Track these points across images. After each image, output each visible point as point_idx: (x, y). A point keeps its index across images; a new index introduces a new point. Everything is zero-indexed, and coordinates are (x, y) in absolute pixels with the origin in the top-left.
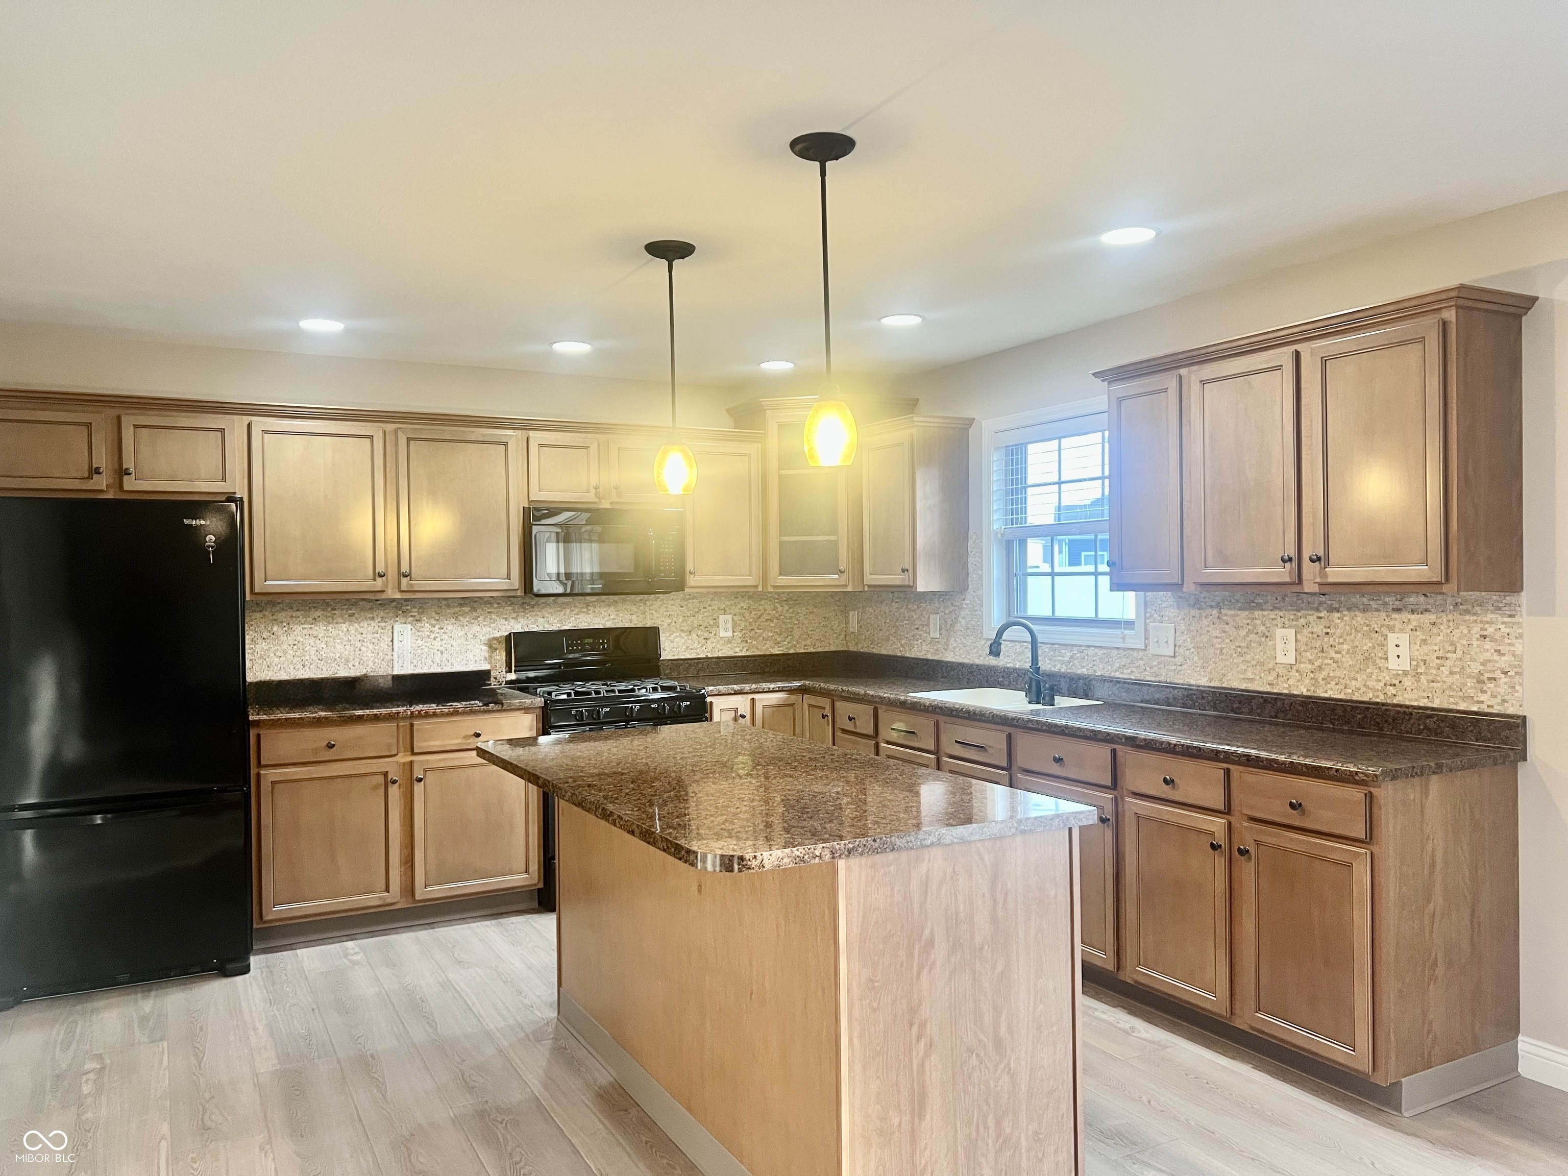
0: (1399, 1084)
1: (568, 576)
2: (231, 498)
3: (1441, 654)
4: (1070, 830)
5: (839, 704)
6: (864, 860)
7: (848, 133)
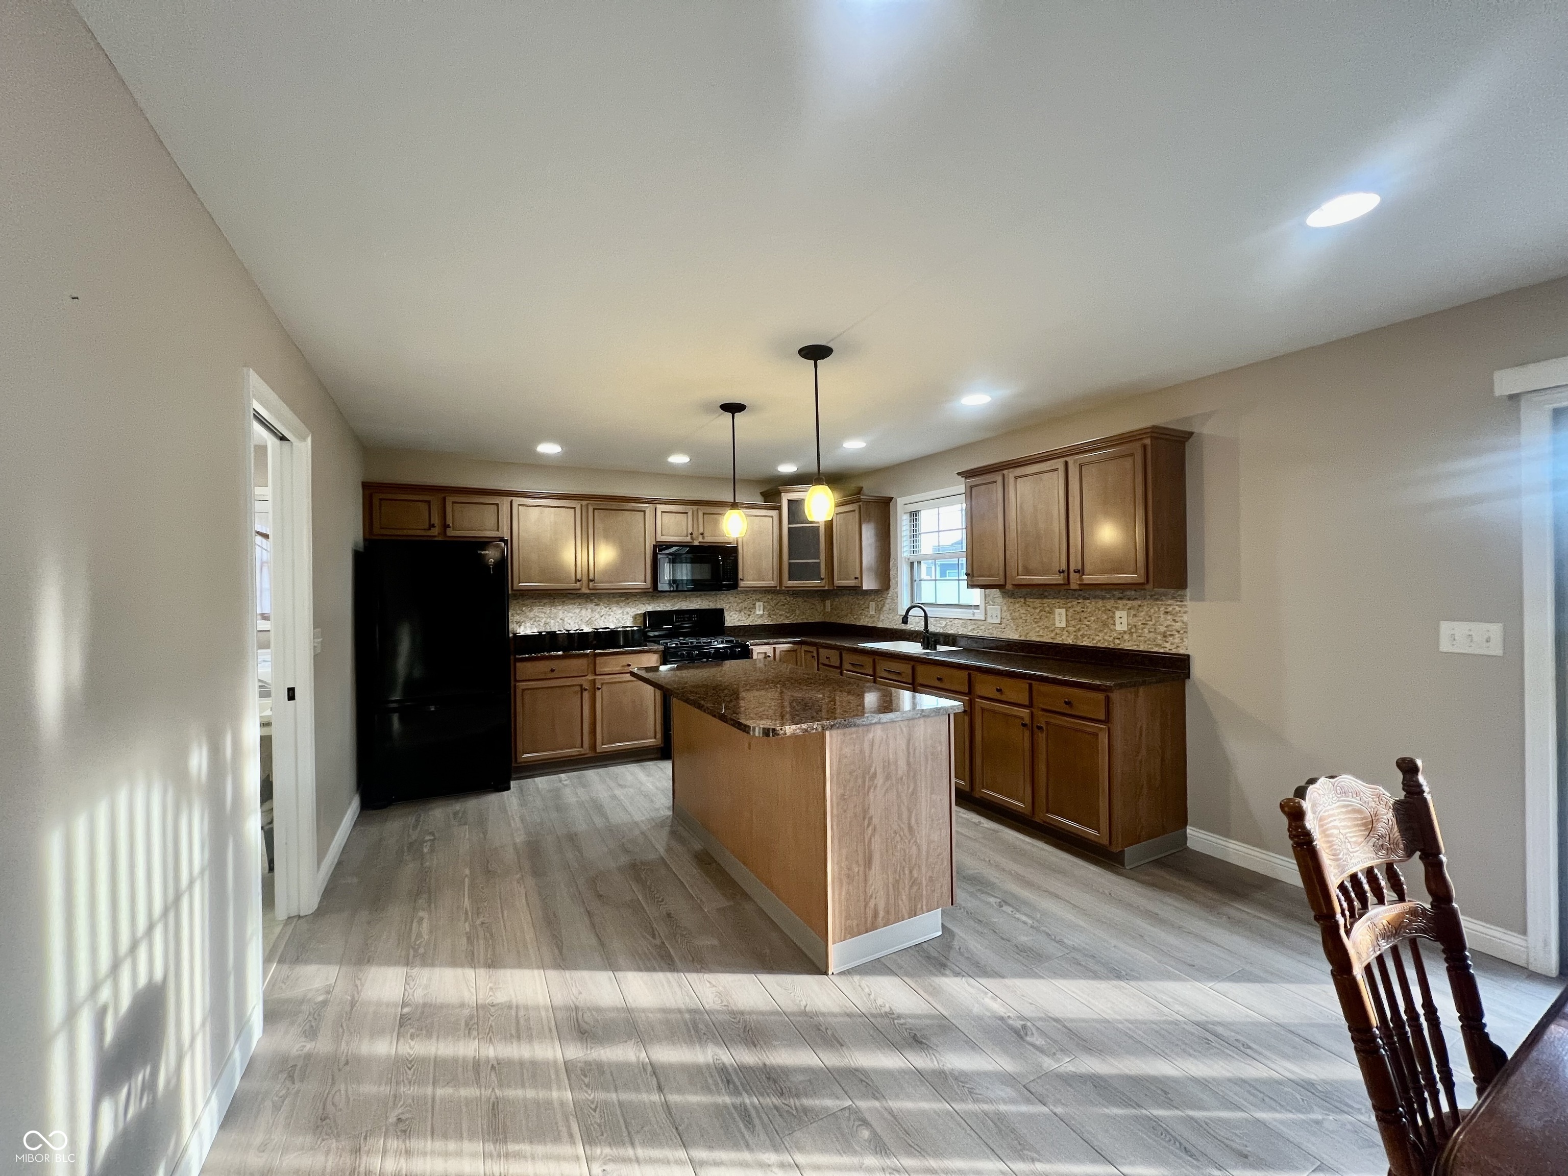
0: (1123, 852)
1: (674, 581)
2: (502, 539)
3: (1144, 622)
4: (949, 715)
5: (821, 650)
6: (839, 731)
7: (829, 345)
